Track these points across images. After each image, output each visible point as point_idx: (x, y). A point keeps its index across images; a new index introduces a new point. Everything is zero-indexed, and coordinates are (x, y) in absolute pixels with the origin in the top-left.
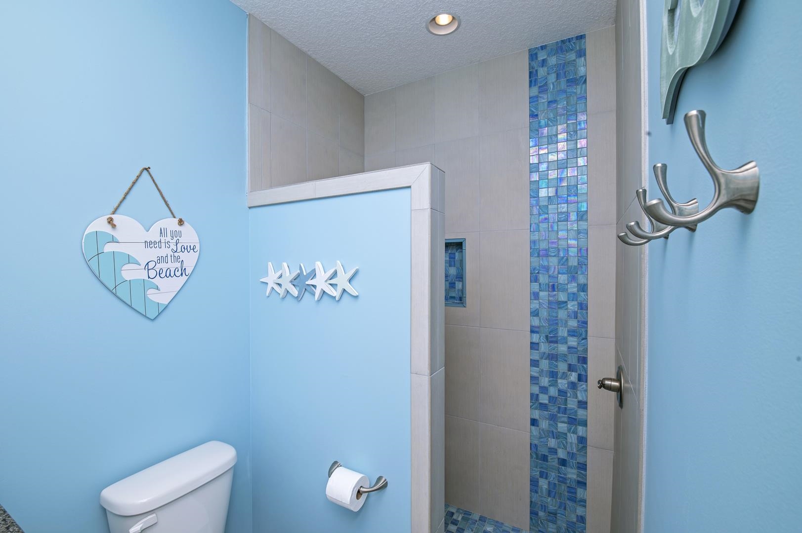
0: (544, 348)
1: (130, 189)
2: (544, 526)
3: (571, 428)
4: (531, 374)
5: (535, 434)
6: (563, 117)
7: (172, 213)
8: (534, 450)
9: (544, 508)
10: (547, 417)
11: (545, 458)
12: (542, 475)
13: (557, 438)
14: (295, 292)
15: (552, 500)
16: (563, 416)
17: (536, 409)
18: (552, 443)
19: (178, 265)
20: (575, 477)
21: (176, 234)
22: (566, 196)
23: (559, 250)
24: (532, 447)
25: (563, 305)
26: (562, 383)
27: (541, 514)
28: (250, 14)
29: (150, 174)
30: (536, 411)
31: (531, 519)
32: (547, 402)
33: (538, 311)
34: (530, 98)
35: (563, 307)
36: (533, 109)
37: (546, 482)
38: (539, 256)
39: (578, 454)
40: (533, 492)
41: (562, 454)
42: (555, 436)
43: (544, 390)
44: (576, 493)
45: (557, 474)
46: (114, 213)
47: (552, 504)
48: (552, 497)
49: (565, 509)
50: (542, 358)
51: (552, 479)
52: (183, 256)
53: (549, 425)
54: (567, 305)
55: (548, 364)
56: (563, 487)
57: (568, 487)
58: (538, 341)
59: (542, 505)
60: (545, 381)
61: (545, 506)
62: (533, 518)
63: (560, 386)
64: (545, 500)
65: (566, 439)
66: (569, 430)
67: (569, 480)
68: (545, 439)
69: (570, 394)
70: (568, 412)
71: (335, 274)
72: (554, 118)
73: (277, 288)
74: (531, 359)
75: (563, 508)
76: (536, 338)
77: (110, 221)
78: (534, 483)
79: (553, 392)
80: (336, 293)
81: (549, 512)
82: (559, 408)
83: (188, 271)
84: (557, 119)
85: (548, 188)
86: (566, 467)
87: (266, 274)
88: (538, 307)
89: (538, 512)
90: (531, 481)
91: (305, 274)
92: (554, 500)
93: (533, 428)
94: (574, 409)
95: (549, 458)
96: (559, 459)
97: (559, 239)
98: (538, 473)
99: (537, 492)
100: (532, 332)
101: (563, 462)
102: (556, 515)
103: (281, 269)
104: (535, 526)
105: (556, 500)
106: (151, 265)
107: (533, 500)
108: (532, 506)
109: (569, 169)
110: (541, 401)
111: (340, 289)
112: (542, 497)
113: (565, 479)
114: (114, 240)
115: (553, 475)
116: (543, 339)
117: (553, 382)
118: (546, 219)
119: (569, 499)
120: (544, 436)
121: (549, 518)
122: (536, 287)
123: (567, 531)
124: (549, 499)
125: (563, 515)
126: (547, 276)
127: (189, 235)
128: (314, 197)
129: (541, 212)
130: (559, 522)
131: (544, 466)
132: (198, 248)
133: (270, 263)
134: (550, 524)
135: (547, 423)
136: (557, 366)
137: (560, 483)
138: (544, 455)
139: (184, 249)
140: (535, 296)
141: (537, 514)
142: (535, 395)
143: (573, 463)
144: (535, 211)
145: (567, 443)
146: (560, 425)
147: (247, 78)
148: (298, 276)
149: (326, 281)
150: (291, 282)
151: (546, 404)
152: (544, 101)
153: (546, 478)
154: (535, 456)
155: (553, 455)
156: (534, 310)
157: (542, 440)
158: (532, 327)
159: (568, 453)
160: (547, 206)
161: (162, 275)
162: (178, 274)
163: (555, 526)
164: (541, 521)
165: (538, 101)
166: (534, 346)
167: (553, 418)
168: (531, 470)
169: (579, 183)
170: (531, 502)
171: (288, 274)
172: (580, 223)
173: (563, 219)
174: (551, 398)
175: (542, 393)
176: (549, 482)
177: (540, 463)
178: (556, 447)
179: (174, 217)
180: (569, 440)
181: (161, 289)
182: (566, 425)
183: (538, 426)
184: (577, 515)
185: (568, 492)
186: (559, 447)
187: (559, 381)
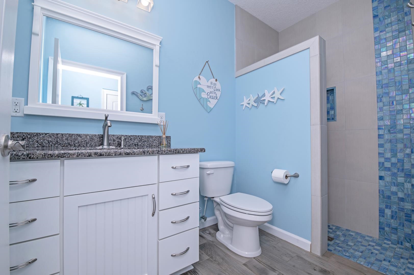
0: (387, 137)
1: (203, 68)
2: (389, 236)
3: (407, 180)
4: (378, 152)
5: (382, 184)
6: (394, 12)
7: (214, 77)
8: (381, 193)
9: (389, 225)
10: (390, 174)
11: (389, 197)
12: (387, 207)
13: (397, 186)
14: (256, 105)
15: (394, 221)
16: (401, 174)
17: (382, 170)
18: (394, 189)
19: (215, 95)
20: (410, 208)
21: (215, 84)
22: (399, 53)
23: (396, 83)
24: (380, 192)
25: (399, 112)
26: (400, 155)
27: (387, 229)
28: (236, 5)
29: (208, 63)
30: (383, 172)
31: (380, 231)
32: (390, 166)
33: (383, 117)
34: (373, 8)
35: (400, 113)
36: (374, 13)
37: (390, 211)
38: (382, 88)
39: (412, 195)
40: (381, 216)
41: (400, 195)
42: (396, 185)
43: (387, 160)
44: (411, 217)
45: (398, 206)
46: (200, 75)
47: (394, 223)
48: (394, 219)
49: (403, 226)
50: (386, 143)
51: (394, 209)
52: (217, 92)
53: (391, 179)
54: (402, 111)
55: (390, 145)
56: (402, 214)
57: (405, 214)
58: (383, 134)
59: (387, 224)
60: (388, 155)
61: (389, 224)
62: (381, 231)
63: (398, 156)
64: (389, 221)
65: (404, 186)
66: (406, 181)
67: (406, 209)
68: (389, 187)
69: (406, 161)
70: (405, 171)
71: (274, 93)
72: (389, 14)
73: (248, 105)
74: (378, 144)
75: (402, 225)
76: (381, 132)
77: (199, 77)
78: (382, 212)
79: (394, 160)
80: (275, 100)
81: (392, 228)
82: (398, 169)
83: (218, 98)
84: (391, 15)
85: (387, 51)
86: (404, 202)
87: (243, 101)
88: (383, 115)
89: (384, 228)
90: (379, 210)
91: (260, 96)
92: (396, 221)
93: (381, 181)
94: (408, 169)
95: (392, 198)
96: (398, 198)
97: (395, 77)
98: (384, 206)
99: (383, 216)
100: (379, 129)
101: (402, 200)
102: (397, 229)
103: (250, 97)
104: (382, 236)
105: (397, 221)
106: (209, 94)
107: (381, 221)
108: (380, 224)
109: (400, 38)
110: (386, 166)
111: (276, 98)
112: (387, 219)
113: (404, 209)
114: (200, 84)
115: (394, 208)
116: (386, 132)
117: (394, 155)
118: (386, 67)
119: (406, 220)
120: (388, 185)
121: (392, 231)
122: (381, 104)
123: (405, 239)
124: (392, 221)
125: (402, 229)
126: (388, 98)
127: (218, 86)
128: (264, 65)
129: (383, 64)
130: (399, 234)
131: (389, 202)
132: (220, 91)
133: (244, 97)
134: (392, 234)
135: (390, 178)
136: (396, 146)
137: (400, 211)
138: (389, 196)
139: (217, 90)
140: (381, 109)
141: (384, 229)
142: (381, 163)
143: (409, 200)
144: (379, 64)
145: (404, 188)
146: (399, 179)
147: (235, 29)
148: (257, 98)
149: (270, 97)
150: (254, 101)
151: (389, 168)
152: (381, 7)
153: (390, 209)
154: (382, 197)
155: (394, 195)
156: (380, 117)
157: (387, 187)
158: (378, 126)
159: (405, 194)
160: (387, 60)
161: (211, 98)
162: (215, 98)
163: (396, 236)
164: (386, 233)
165: (378, 8)
166: (380, 136)
167: (394, 175)
168: (380, 204)
169: (407, 44)
170: (380, 222)
171: (252, 98)
172: (409, 65)
173: (397, 65)
174: (392, 164)
175: (386, 161)
176: (392, 211)
177: (386, 200)
178: (397, 191)
179: (214, 78)
180: (406, 187)
181: (211, 102)
182: (403, 178)
183: (384, 180)
184: (412, 230)
185: (405, 216)
186: (399, 191)
187: (398, 154)
